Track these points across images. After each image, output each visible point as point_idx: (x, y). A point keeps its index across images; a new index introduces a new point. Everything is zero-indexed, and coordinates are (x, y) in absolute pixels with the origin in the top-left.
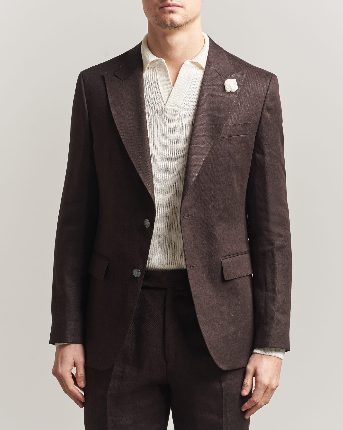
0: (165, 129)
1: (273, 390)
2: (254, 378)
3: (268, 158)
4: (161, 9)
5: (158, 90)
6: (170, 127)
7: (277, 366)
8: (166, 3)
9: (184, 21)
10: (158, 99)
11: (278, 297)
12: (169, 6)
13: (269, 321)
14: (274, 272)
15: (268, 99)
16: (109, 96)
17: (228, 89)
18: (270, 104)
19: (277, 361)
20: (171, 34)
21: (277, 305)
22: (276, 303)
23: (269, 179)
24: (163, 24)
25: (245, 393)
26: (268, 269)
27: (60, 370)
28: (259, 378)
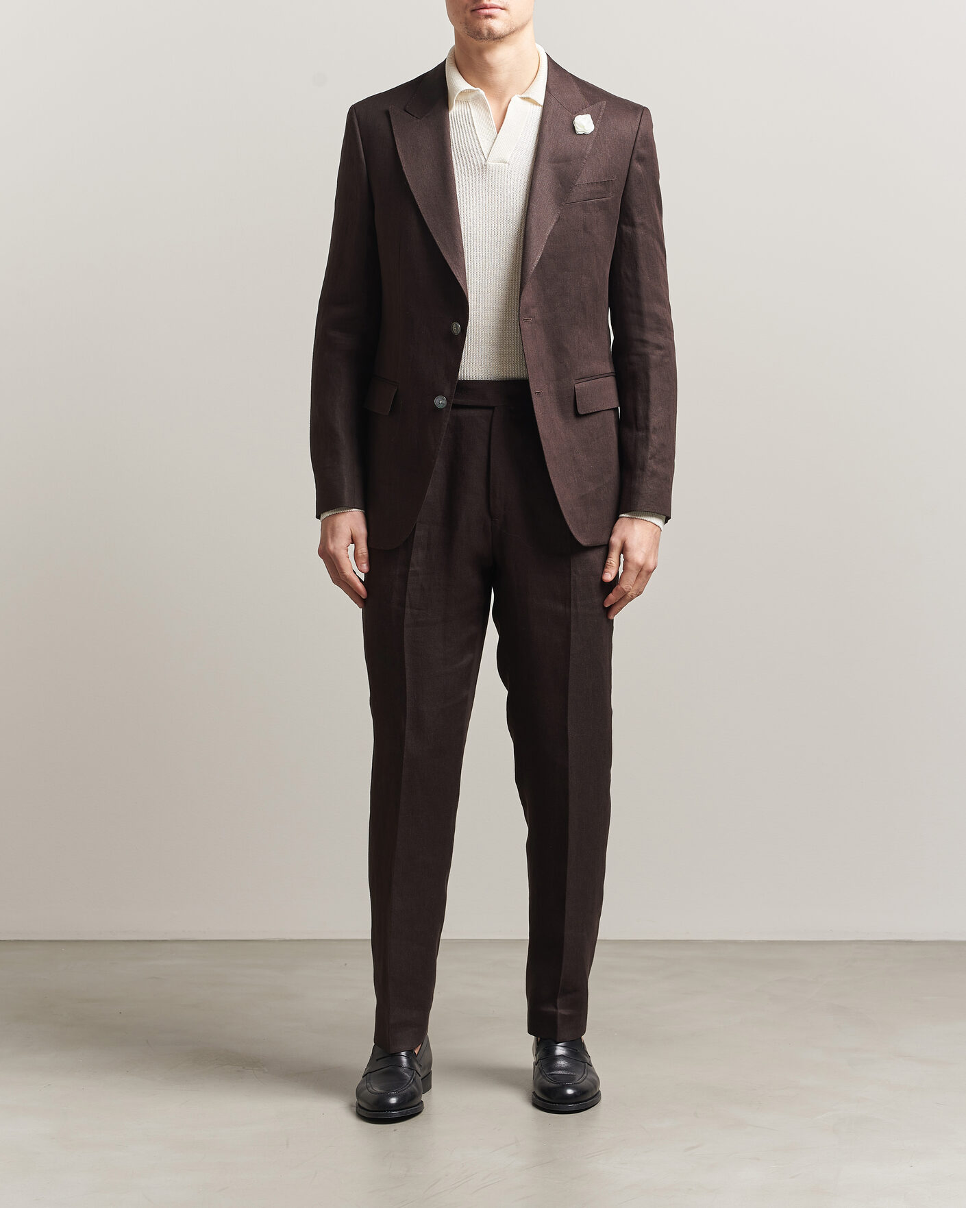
0: (487, 197)
1: (650, 572)
2: (622, 555)
3: (640, 232)
4: (474, 13)
5: (475, 136)
6: (493, 193)
7: (655, 538)
8: (481, 4)
9: (508, 30)
10: (475, 150)
11: (653, 437)
12: (486, 7)
13: (639, 472)
14: (647, 401)
15: (638, 144)
16: (397, 141)
17: (579, 130)
18: (642, 151)
19: (656, 530)
20: (489, 48)
21: (651, 449)
22: (650, 447)
23: (642, 263)
24: (477, 34)
25: (609, 577)
26: (639, 398)
27: (331, 547)
28: (630, 555)
